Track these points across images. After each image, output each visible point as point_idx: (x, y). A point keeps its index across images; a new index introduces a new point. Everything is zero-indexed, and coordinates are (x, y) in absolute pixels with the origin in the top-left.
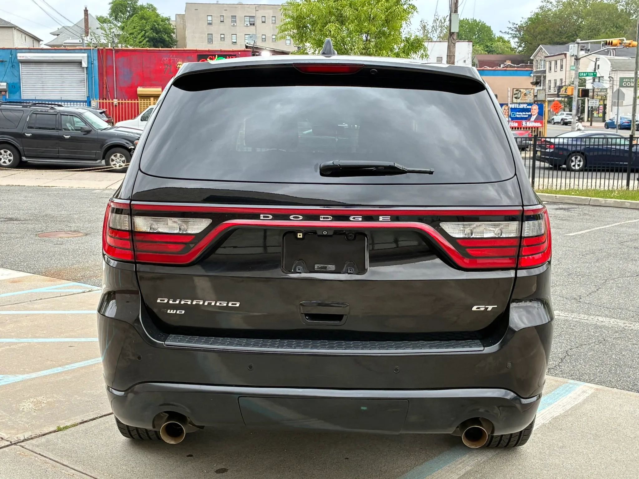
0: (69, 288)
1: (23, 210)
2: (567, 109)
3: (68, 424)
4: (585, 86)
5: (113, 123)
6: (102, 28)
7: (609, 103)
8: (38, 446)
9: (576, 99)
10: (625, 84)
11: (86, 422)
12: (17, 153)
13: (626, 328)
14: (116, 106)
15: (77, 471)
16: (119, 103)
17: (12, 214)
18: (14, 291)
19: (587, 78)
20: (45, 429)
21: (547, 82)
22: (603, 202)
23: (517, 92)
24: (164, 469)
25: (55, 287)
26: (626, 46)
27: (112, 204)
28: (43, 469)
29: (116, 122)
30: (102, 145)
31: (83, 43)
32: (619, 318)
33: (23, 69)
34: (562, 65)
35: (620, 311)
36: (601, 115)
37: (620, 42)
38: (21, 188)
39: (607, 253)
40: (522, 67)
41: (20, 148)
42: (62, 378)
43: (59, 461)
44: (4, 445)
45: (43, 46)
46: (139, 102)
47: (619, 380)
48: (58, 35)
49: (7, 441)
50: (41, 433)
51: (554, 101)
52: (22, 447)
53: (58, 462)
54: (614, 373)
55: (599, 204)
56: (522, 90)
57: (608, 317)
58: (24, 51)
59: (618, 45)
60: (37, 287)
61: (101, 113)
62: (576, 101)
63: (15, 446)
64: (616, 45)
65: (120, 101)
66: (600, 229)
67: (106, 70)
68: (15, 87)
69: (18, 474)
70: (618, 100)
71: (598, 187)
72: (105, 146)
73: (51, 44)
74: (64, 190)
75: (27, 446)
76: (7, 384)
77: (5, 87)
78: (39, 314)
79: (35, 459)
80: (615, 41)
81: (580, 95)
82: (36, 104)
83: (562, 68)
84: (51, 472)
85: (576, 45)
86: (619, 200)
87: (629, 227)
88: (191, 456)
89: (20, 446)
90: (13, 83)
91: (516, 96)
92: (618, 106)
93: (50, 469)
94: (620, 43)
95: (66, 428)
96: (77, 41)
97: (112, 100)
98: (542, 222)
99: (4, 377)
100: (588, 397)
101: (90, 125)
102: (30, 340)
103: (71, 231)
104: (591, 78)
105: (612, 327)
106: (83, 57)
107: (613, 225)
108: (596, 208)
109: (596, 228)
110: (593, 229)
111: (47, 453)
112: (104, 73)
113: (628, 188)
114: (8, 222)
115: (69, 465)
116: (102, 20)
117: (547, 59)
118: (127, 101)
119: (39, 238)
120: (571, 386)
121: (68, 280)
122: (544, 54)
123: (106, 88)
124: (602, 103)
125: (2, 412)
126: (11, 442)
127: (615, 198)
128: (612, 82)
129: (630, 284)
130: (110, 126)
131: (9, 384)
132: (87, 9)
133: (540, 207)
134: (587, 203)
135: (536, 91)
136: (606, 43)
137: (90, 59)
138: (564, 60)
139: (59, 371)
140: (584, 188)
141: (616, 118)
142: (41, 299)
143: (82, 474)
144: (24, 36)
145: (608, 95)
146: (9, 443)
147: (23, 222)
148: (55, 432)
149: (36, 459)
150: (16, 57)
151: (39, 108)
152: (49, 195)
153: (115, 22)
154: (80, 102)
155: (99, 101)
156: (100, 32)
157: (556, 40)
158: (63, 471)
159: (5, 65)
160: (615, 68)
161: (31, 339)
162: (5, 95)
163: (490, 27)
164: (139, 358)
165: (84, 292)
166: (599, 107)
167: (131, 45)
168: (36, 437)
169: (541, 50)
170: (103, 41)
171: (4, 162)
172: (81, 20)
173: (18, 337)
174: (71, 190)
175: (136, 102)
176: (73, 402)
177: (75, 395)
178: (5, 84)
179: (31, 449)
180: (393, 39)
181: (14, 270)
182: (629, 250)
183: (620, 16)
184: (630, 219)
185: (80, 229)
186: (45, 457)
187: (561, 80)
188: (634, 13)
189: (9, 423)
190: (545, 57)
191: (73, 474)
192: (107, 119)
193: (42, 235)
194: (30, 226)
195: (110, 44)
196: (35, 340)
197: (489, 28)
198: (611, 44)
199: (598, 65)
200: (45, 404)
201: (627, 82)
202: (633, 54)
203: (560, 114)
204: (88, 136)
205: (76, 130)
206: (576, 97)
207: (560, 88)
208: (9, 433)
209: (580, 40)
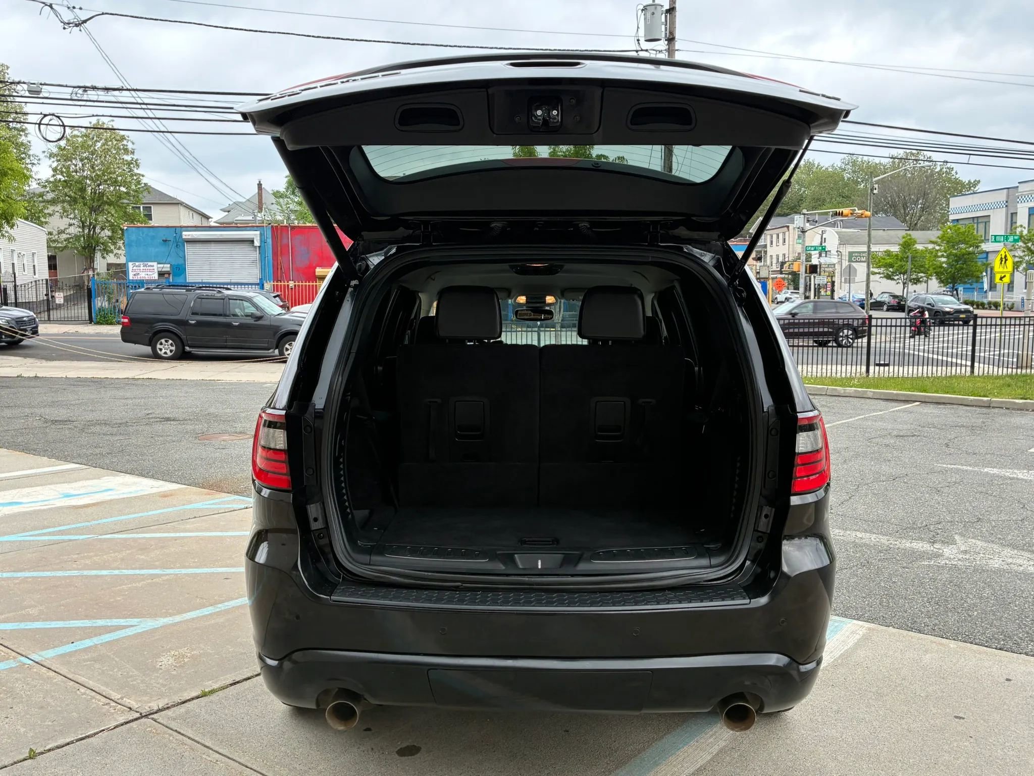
0: (228, 502)
1: (182, 408)
2: (791, 287)
3: (216, 686)
4: (811, 261)
5: (288, 308)
6: (278, 203)
7: (837, 279)
8: (174, 719)
9: (804, 276)
10: (854, 259)
11: (238, 682)
12: (180, 342)
13: (891, 546)
14: (292, 289)
15: (223, 755)
16: (295, 285)
17: (170, 413)
18: (164, 508)
19: (813, 253)
20: (185, 694)
21: (768, 258)
22: (842, 392)
24: (333, 750)
25: (214, 501)
26: (859, 217)
27: (263, 415)
28: (178, 754)
29: (292, 307)
30: (275, 333)
31: (255, 220)
32: (881, 533)
33: (188, 249)
34: (785, 239)
35: (880, 524)
36: (829, 293)
37: (851, 212)
38: (183, 383)
39: (855, 452)
41: (183, 337)
42: (213, 622)
43: (200, 741)
44: (132, 718)
45: (213, 224)
46: (318, 284)
47: (893, 615)
48: (229, 211)
49: (136, 712)
50: (180, 700)
51: (776, 278)
52: (155, 721)
53: (198, 743)
54: (885, 606)
55: (837, 394)
57: (867, 532)
58: (189, 229)
59: (850, 215)
60: (191, 502)
61: (275, 297)
62: (804, 278)
63: (146, 720)
64: (847, 216)
65: (297, 284)
66: (843, 423)
67: (281, 249)
68: (179, 269)
69: (146, 760)
70: (850, 276)
71: (834, 375)
72: (278, 335)
73: (222, 221)
74: (231, 384)
75: (160, 720)
76: (143, 632)
77: (169, 270)
78: (191, 537)
79: (169, 740)
80: (846, 211)
81: (808, 272)
82: (201, 287)
83: (785, 242)
84: (188, 758)
85: (802, 216)
86: (860, 389)
87: (876, 421)
88: (368, 729)
89: (152, 719)
90: (178, 265)
92: (850, 283)
93: (187, 754)
94: (851, 214)
95: (212, 692)
96: (250, 218)
97: (288, 282)
98: (819, 433)
99: (141, 622)
100: (859, 640)
101: (261, 310)
102: (177, 571)
103: (236, 433)
104: (817, 252)
105: (874, 545)
106: (255, 235)
107: (856, 418)
108: (834, 398)
109: (838, 423)
110: (835, 424)
111: (186, 729)
112: (279, 253)
113: (868, 376)
114: (165, 423)
115: (212, 747)
116: (278, 195)
117: (768, 232)
118: (304, 284)
119: (199, 442)
120: (836, 624)
121: (228, 493)
123: (281, 269)
124: (830, 280)
125: (134, 670)
126: (141, 714)
127: (855, 387)
128: (840, 257)
129: (887, 490)
130: (284, 312)
131: (147, 631)
132: (261, 183)
133: (815, 413)
134: (824, 393)
135: (758, 268)
136: (836, 214)
137: (263, 237)
138: (787, 233)
139: (210, 612)
140: (818, 375)
141: (847, 296)
142: (195, 517)
143: (227, 760)
144: (191, 213)
145: (836, 271)
146: (138, 715)
147: (182, 422)
148: (198, 697)
149: (171, 738)
150: (181, 236)
151: (204, 293)
152: (213, 390)
153: (292, 196)
154: (252, 284)
155: (272, 283)
156: (275, 207)
158: (204, 756)
159: (169, 245)
160: (843, 241)
161: (179, 570)
162: (168, 278)
164: (298, 617)
165: (247, 508)
166: (826, 285)
167: (309, 222)
168: (174, 706)
170: (279, 218)
171: (165, 353)
172: (254, 195)
173: (163, 567)
174: (239, 384)
175: (314, 284)
176: (224, 655)
177: (227, 644)
178: (169, 265)
179: (165, 723)
181: (166, 481)
182: (879, 448)
183: (846, 185)
184: (874, 410)
185: (247, 430)
186: (183, 735)
187: (784, 255)
188: (862, 181)
189: (142, 686)
191: (217, 761)
192: (281, 304)
193: (202, 437)
194: (190, 427)
195: (285, 221)
196: (184, 571)
198: (841, 214)
199: (825, 239)
200: (189, 658)
201: (856, 256)
202: (865, 226)
203: (783, 292)
204: (260, 322)
205: (247, 316)
206: (804, 273)
207: (783, 264)
208: (140, 701)
209: (805, 211)
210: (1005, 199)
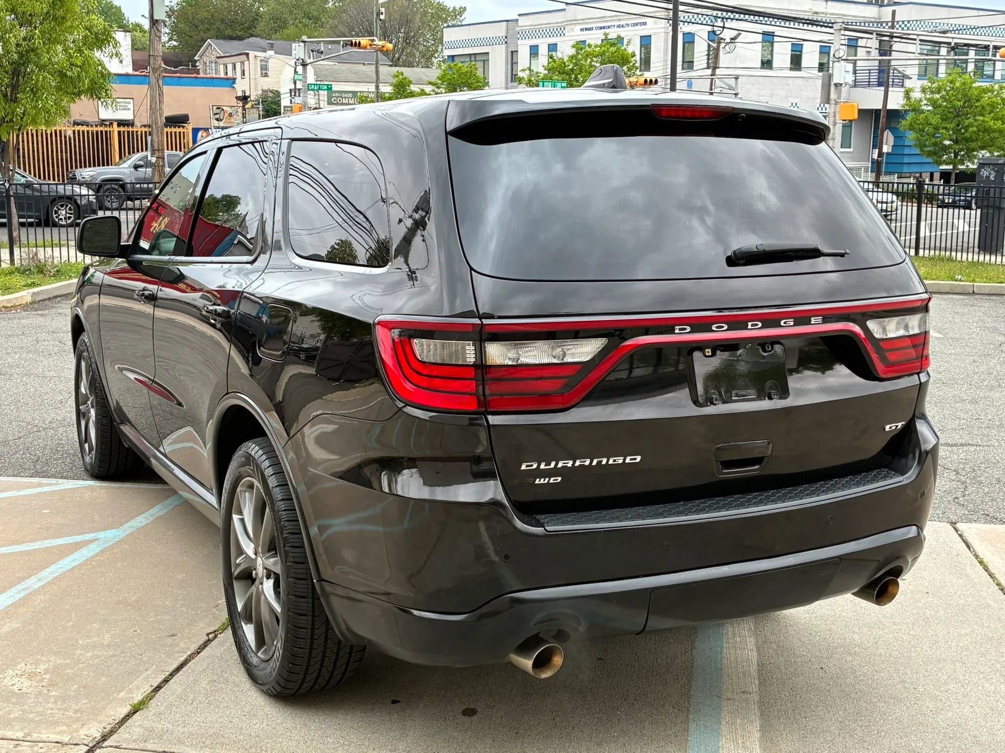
10: (335, 100)
23: (218, 111)
26: (379, 50)
34: (244, 71)
37: (370, 43)
40: (181, 72)
56: (225, 108)
59: (368, 47)
64: (365, 48)
80: (364, 41)
83: (244, 75)
85: (302, 44)
91: (217, 116)
94: (371, 45)
117: (220, 61)
122: (214, 52)
128: (317, 97)
136: (351, 44)
138: (246, 63)
157: (228, 32)
160: (320, 77)
163: (120, 7)
169: (209, 48)
180: (70, 27)
190: (218, 58)
197: (119, 9)
198: (358, 45)
201: (337, 97)
209: (305, 38)
210: (504, 34)
